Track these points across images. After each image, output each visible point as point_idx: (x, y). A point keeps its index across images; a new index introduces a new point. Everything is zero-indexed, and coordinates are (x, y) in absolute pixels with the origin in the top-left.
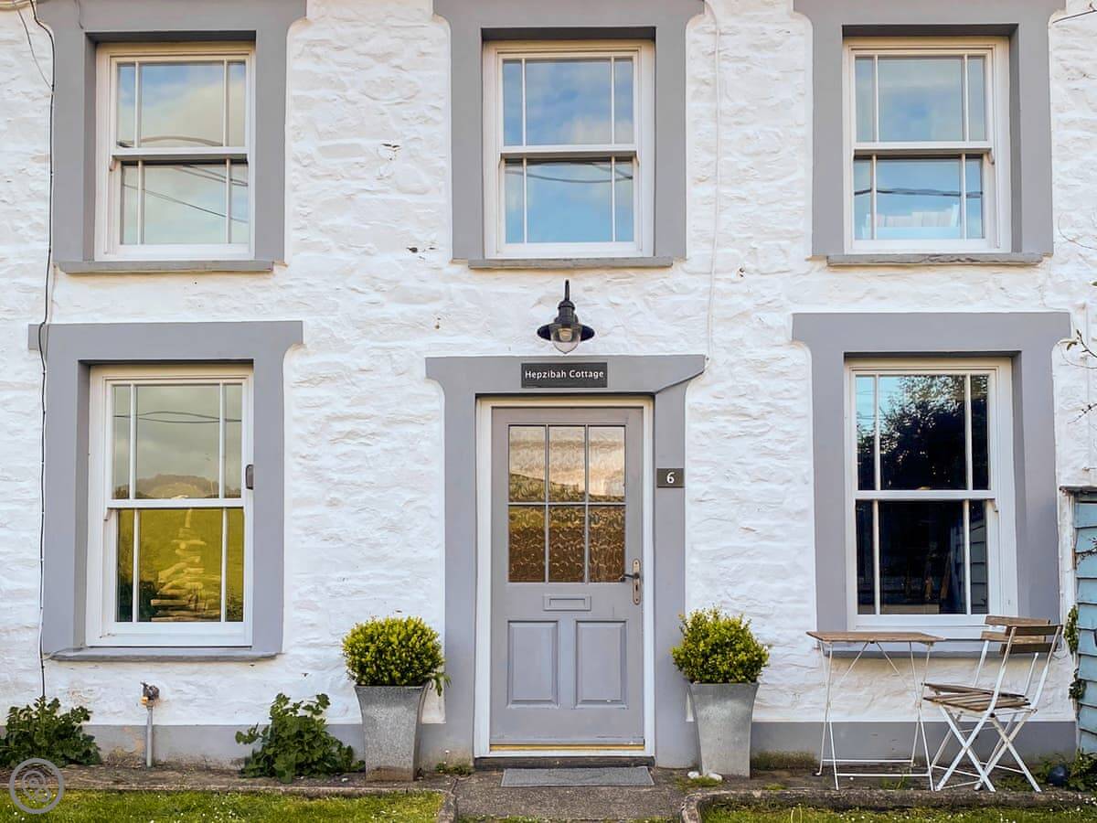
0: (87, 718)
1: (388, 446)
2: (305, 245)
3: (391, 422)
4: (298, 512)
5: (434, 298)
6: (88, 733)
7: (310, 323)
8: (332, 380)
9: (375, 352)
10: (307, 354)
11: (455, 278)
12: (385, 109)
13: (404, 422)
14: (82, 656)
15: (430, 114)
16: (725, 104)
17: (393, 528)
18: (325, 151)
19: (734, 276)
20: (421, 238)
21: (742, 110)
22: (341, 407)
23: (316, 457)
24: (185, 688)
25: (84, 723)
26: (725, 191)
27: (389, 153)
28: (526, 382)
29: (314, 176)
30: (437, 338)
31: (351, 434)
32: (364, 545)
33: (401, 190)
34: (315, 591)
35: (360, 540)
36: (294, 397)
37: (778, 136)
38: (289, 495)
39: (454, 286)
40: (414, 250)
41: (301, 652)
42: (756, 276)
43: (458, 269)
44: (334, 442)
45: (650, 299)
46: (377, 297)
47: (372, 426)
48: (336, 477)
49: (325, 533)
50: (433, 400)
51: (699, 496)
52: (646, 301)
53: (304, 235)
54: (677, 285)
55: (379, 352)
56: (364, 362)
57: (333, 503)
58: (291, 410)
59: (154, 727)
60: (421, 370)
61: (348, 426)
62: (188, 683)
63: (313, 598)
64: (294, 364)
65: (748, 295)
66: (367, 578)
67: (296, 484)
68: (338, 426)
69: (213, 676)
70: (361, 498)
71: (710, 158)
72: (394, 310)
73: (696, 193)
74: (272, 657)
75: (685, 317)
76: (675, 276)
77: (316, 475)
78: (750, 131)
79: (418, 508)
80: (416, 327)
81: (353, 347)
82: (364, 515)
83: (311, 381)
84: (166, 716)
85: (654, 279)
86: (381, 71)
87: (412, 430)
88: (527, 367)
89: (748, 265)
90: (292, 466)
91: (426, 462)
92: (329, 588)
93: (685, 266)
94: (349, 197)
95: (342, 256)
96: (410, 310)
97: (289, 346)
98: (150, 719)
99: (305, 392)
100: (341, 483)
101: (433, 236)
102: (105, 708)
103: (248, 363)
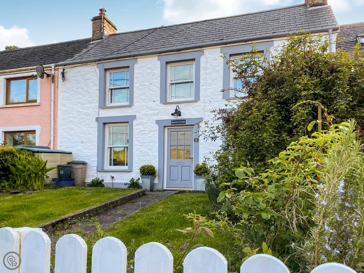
0: (103, 181)
1: (149, 135)
2: (137, 102)
3: (150, 132)
4: (136, 147)
5: (157, 109)
6: (103, 183)
7: (137, 115)
8: (141, 124)
9: (147, 119)
10: (137, 120)
11: (160, 106)
12: (150, 77)
13: (153, 131)
14: (103, 171)
15: (157, 78)
16: (208, 71)
17: (151, 150)
18: (140, 85)
19: (209, 103)
20: (155, 99)
21: (211, 72)
22: (142, 129)
23: (138, 138)
24: (118, 177)
25: (103, 182)
26: (207, 87)
27: (150, 85)
28: (172, 124)
29: (138, 90)
30: (158, 117)
31: (144, 134)
32: (146, 153)
33: (152, 91)
34: (138, 161)
35: (145, 152)
36: (135, 128)
37: (217, 76)
38: (134, 144)
39: (160, 107)
40: (154, 102)
41: (136, 171)
42: (213, 103)
43: (161, 104)
44: (141, 135)
45: (194, 108)
46: (148, 110)
47: (147, 132)
48: (141, 141)
49: (140, 150)
50: (157, 127)
51: (202, 143)
52: (193, 108)
53: (137, 100)
54: (199, 105)
55: (148, 119)
56: (146, 121)
57: (141, 146)
58: (134, 130)
59: (113, 183)
60: (155, 122)
61: (143, 132)
62: (119, 176)
63: (138, 162)
64: (135, 122)
65: (212, 106)
66: (146, 158)
67: (135, 143)
68: (142, 132)
69: (122, 174)
70: (145, 145)
71: (205, 81)
72: (151, 112)
73: (202, 88)
74: (131, 171)
75: (200, 111)
76: (198, 103)
77: (138, 141)
78: (212, 76)
79: (154, 146)
80: (154, 115)
81: (144, 119)
82: (146, 147)
83: (137, 125)
84: (115, 181)
85: (195, 104)
86: (149, 71)
87: (153, 133)
88: (172, 121)
89: (211, 101)
90: (134, 139)
91: (156, 138)
92: (140, 160)
93: (200, 101)
94: (144, 93)
95: (142, 103)
96: (153, 112)
97: (134, 119)
98: (112, 181)
99: (137, 127)
100: (142, 142)
101: (157, 99)
102: (106, 180)
103: (128, 122)
